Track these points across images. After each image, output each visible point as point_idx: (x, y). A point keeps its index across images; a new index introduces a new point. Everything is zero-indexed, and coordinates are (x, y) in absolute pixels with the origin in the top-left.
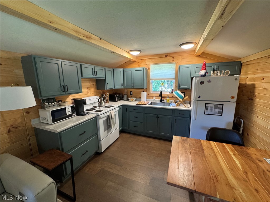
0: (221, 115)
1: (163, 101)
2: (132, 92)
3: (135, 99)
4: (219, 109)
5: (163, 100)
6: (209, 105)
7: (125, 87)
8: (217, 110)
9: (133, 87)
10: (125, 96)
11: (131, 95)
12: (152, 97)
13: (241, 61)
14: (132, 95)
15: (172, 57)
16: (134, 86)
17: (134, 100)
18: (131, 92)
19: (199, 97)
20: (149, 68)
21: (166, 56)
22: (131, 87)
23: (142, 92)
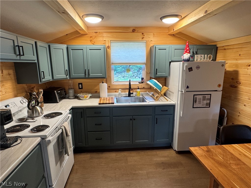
0: (209, 106)
1: (131, 95)
2: (81, 84)
3: (90, 95)
4: (207, 99)
5: (133, 94)
6: (198, 97)
7: (71, 77)
8: (205, 102)
9: (87, 76)
10: (71, 92)
11: (79, 88)
12: (115, 90)
13: (216, 45)
14: (82, 88)
15: (141, 33)
16: (89, 74)
17: (89, 97)
18: (79, 84)
19: (188, 87)
20: (109, 47)
21: (134, 31)
22: (84, 77)
23: (101, 84)
